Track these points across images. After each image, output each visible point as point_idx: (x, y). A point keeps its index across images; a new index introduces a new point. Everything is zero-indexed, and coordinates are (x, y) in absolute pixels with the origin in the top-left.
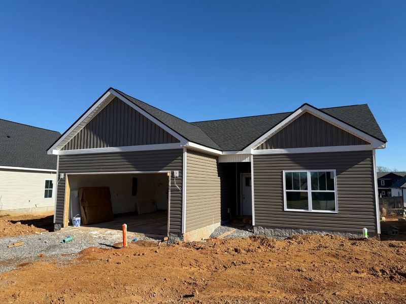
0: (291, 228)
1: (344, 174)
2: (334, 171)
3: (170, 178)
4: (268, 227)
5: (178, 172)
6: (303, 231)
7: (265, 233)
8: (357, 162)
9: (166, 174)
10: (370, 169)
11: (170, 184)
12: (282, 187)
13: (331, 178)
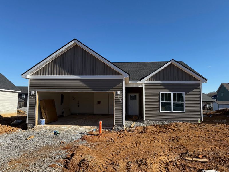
0: (163, 120)
1: (188, 94)
2: (184, 93)
3: (115, 95)
4: (151, 120)
5: (120, 91)
6: (169, 121)
7: (150, 123)
8: (194, 89)
9: (113, 92)
10: (199, 92)
11: (115, 98)
12: (159, 100)
13: (182, 96)
